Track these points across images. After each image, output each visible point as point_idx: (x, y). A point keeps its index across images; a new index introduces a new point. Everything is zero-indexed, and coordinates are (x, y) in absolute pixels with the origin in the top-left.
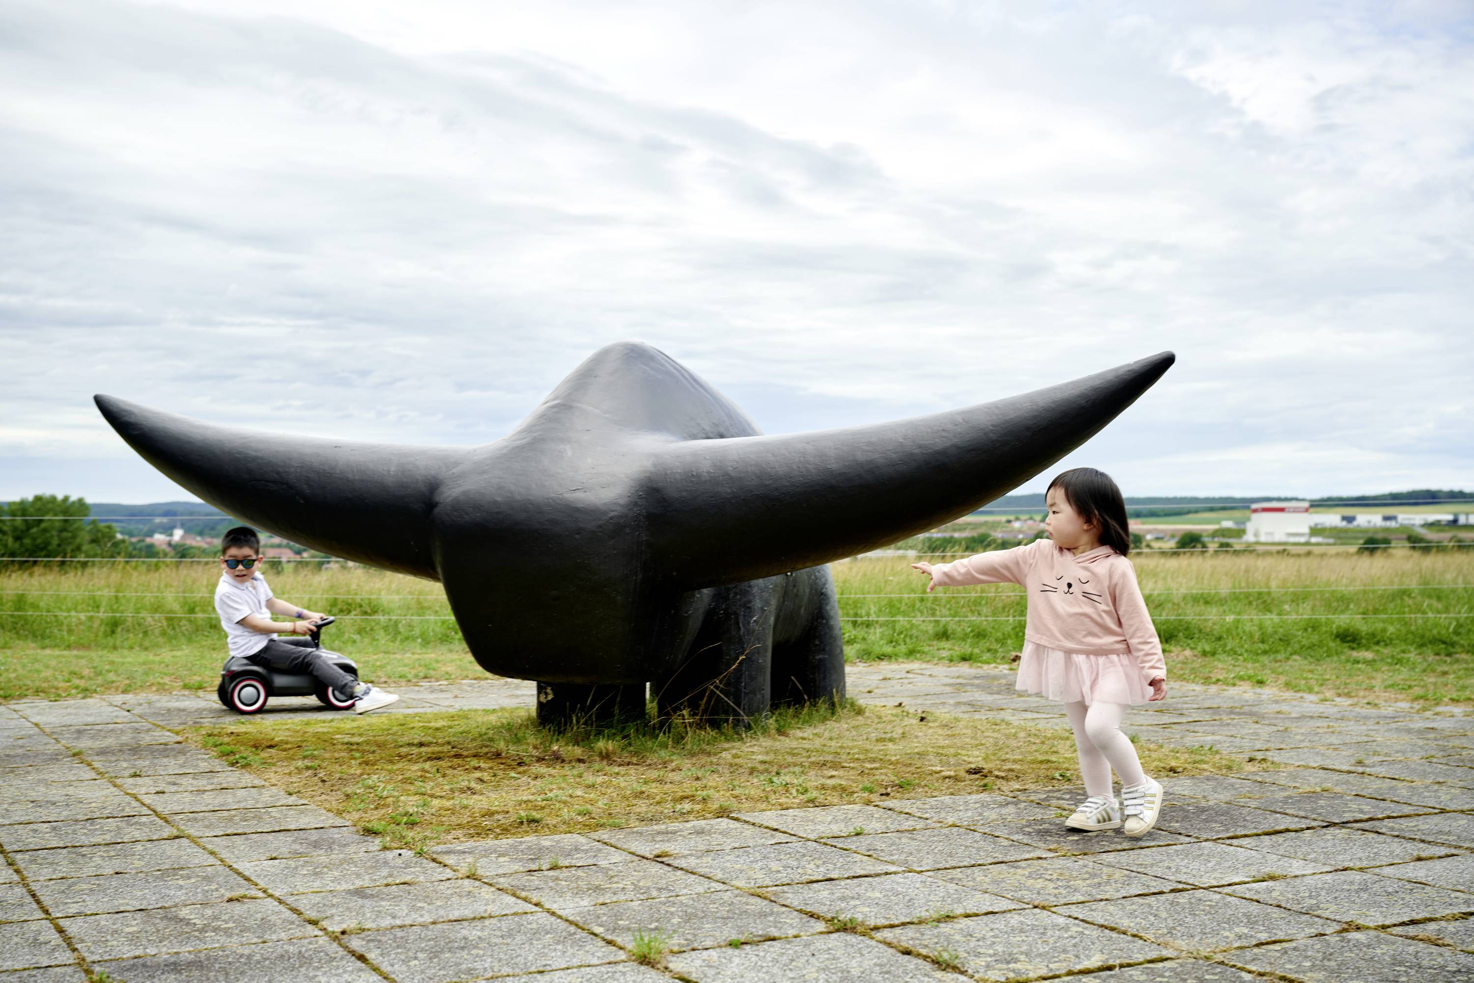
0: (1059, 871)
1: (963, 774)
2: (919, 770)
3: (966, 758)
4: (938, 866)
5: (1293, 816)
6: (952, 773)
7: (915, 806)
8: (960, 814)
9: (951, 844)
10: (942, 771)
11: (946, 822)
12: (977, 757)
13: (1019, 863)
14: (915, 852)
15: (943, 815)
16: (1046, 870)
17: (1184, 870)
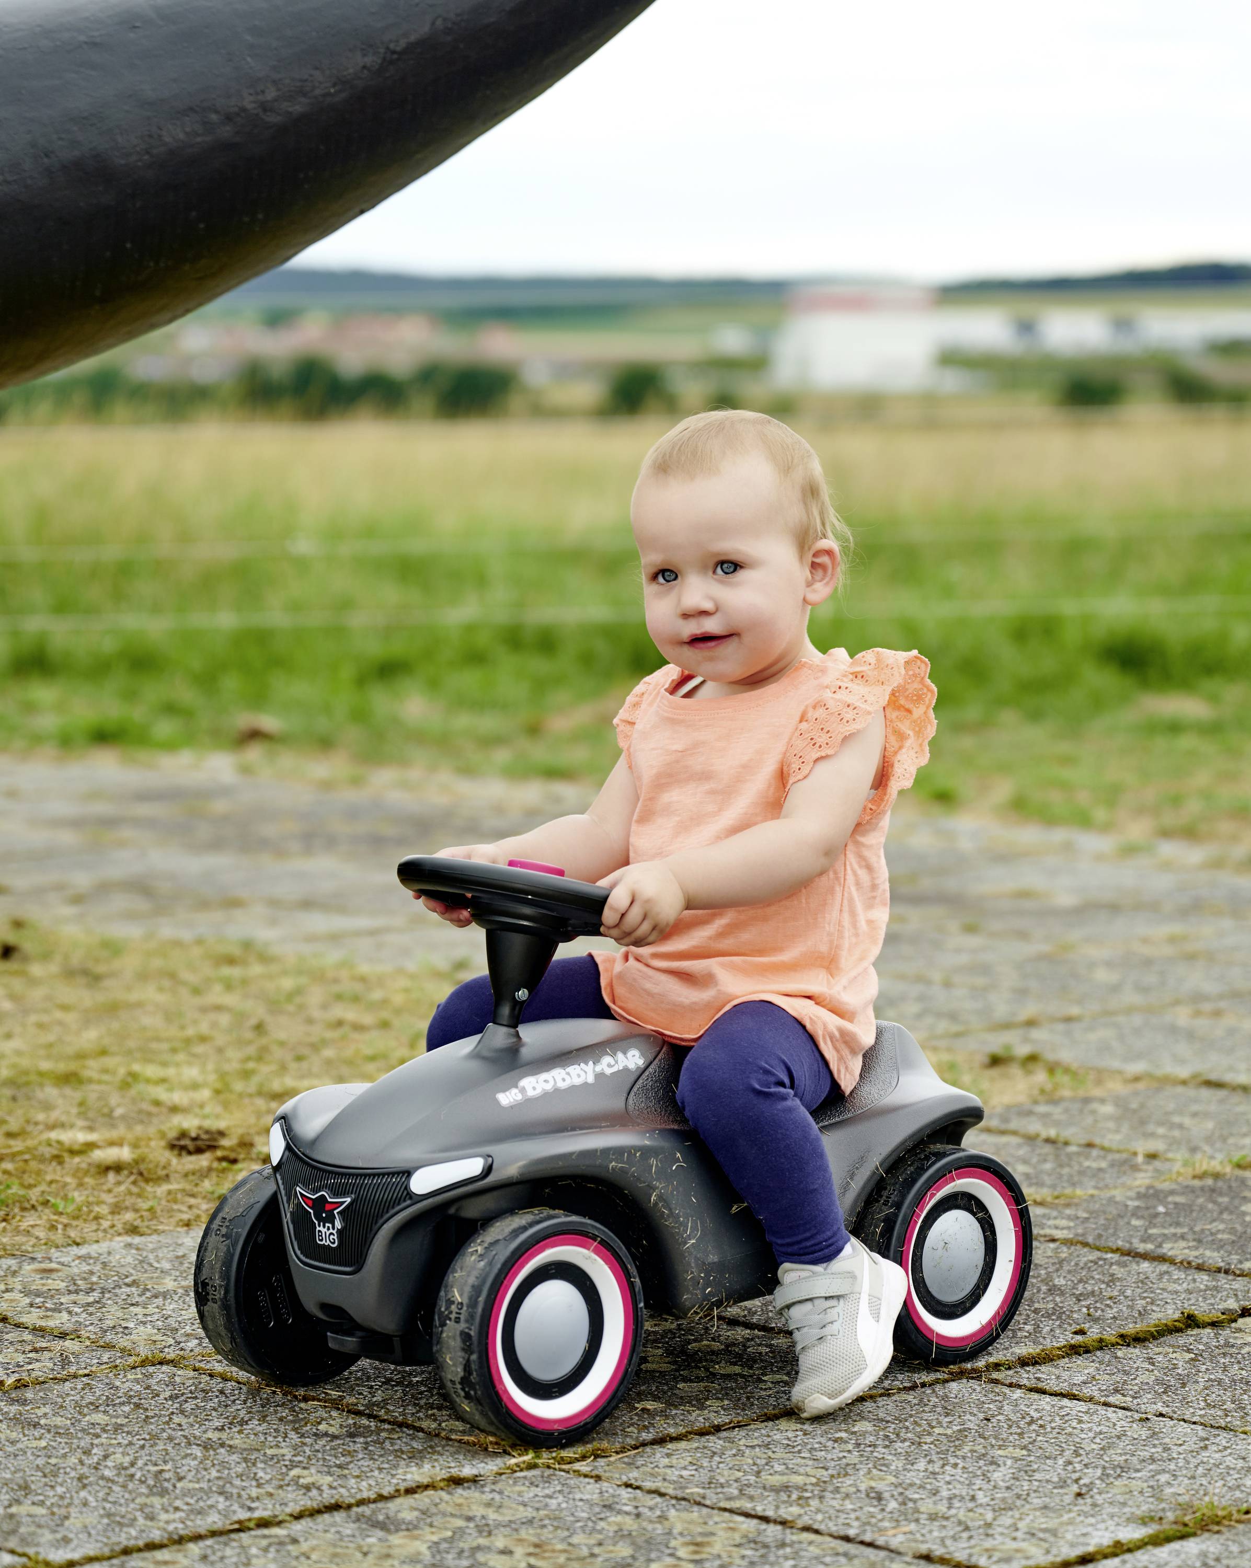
0: (528, 1534)
1: (159, 1154)
2: (17, 1145)
3: (161, 1093)
4: (124, 1538)
5: (1187, 1265)
6: (125, 1154)
7: (16, 1283)
8: (170, 1307)
9: (154, 1437)
10: (90, 1146)
11: (124, 1342)
12: (195, 1086)
13: (392, 1506)
14: (37, 1481)
15: (113, 1314)
16: (486, 1530)
17: (927, 1506)
